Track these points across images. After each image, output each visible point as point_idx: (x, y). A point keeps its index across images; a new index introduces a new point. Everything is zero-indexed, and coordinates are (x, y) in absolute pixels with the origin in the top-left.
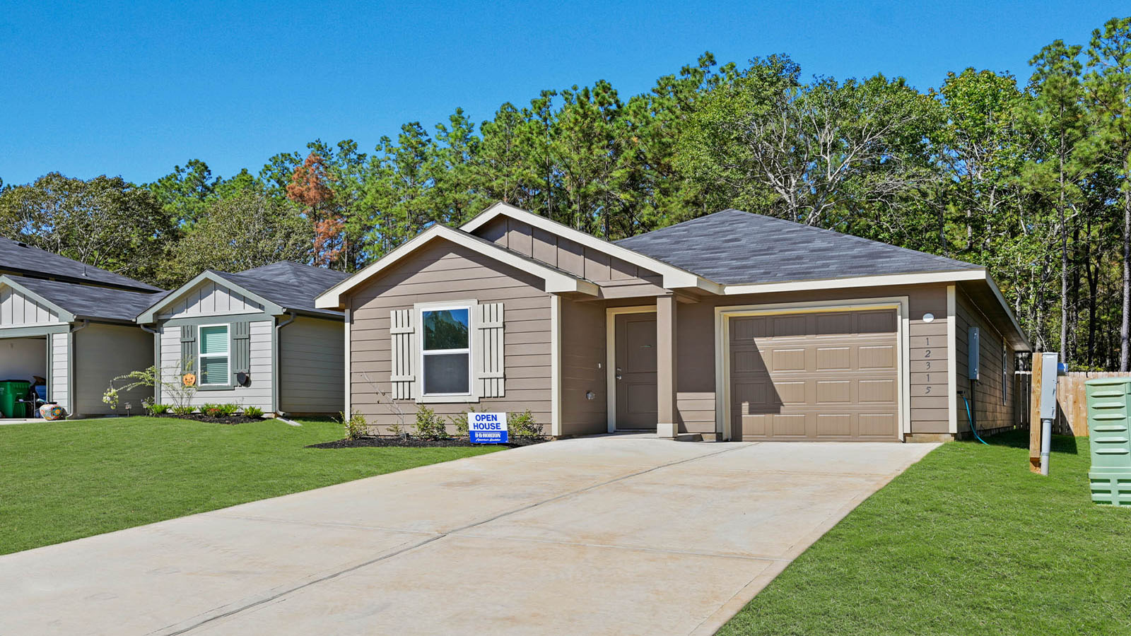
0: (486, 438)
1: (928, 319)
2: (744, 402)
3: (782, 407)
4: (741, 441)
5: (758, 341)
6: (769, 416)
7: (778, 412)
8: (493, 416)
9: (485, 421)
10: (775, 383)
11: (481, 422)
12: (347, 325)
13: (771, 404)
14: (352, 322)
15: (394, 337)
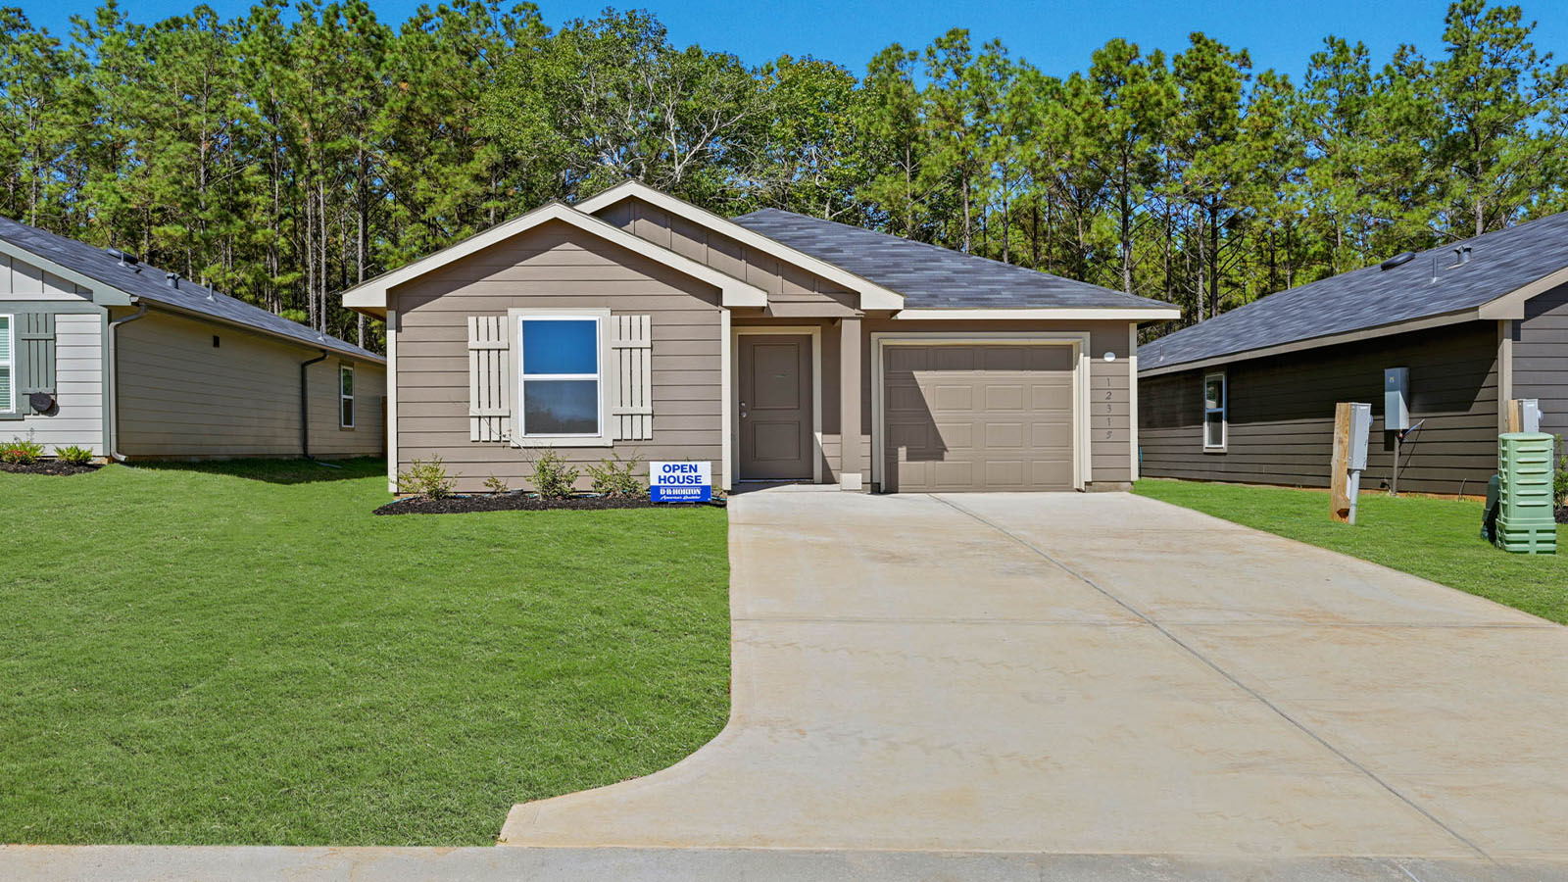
0: (678, 495)
1: (1110, 358)
2: (901, 446)
3: (946, 453)
4: (897, 492)
5: (917, 374)
6: (930, 463)
7: (942, 459)
8: (691, 466)
9: (678, 473)
10: (937, 425)
11: (671, 473)
12: (391, 334)
13: (931, 448)
14: (399, 329)
15: (473, 355)
